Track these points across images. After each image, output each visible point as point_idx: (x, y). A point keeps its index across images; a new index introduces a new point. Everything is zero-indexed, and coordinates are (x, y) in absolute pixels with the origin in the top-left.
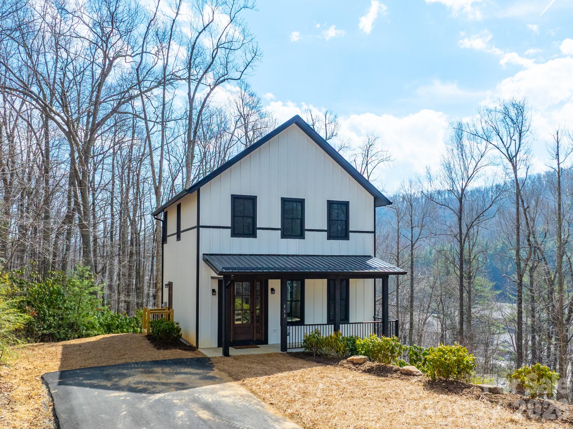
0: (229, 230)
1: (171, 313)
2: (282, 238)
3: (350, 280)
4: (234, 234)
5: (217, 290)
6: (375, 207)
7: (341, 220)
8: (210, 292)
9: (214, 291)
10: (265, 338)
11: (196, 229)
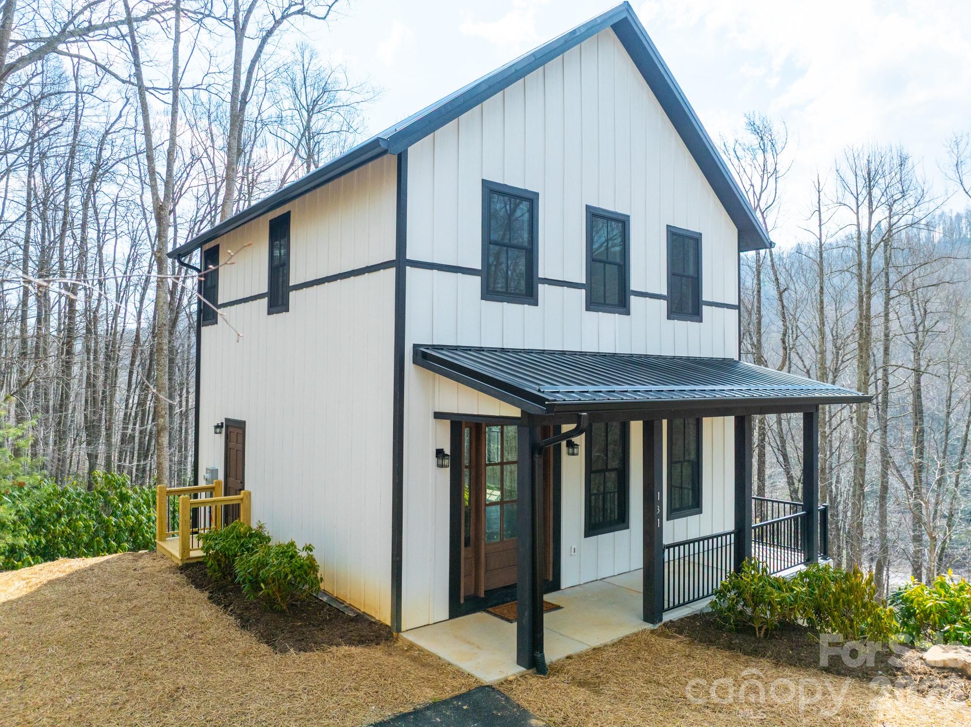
0: (476, 282)
1: (246, 501)
2: (588, 309)
3: (704, 419)
4: (489, 293)
5: (447, 451)
6: (740, 250)
7: (688, 277)
8: (432, 459)
9: (440, 453)
10: (554, 576)
11: (392, 271)
